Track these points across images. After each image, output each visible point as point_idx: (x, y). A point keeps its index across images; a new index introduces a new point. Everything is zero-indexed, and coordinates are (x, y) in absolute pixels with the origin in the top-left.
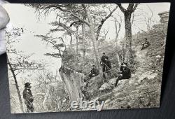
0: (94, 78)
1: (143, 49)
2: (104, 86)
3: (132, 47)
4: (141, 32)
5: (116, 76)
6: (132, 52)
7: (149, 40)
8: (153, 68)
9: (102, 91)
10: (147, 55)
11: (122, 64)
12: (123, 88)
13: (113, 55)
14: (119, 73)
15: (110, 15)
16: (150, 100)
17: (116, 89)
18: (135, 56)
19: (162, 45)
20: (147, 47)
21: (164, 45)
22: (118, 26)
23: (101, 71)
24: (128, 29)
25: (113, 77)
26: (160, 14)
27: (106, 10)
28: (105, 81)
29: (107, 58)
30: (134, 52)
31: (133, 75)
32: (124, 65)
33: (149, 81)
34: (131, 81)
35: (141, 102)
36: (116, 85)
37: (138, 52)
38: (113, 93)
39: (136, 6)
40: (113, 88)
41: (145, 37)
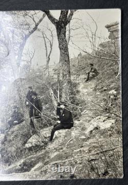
0: (16, 127)
1: (88, 79)
2: (33, 140)
3: (72, 78)
4: (83, 54)
5: (51, 124)
6: (73, 85)
7: (96, 67)
8: (107, 110)
9: (30, 149)
10: (95, 90)
11: (59, 105)
12: (63, 144)
13: (43, 90)
14: (55, 119)
15: (35, 29)
16: (108, 165)
17: (51, 146)
18: (78, 92)
19: (116, 73)
20: (94, 76)
21: (120, 73)
22: (48, 45)
23: (27, 116)
24: (64, 49)
25: (45, 126)
26: (108, 27)
27: (29, 20)
28: (35, 132)
29: (35, 94)
30: (75, 85)
31: (76, 122)
32: (62, 106)
33: (103, 133)
34: (74, 132)
35: (93, 169)
36: (51, 139)
37: (82, 85)
38: (47, 152)
39: (72, 14)
40: (46, 144)
41: (89, 62)
